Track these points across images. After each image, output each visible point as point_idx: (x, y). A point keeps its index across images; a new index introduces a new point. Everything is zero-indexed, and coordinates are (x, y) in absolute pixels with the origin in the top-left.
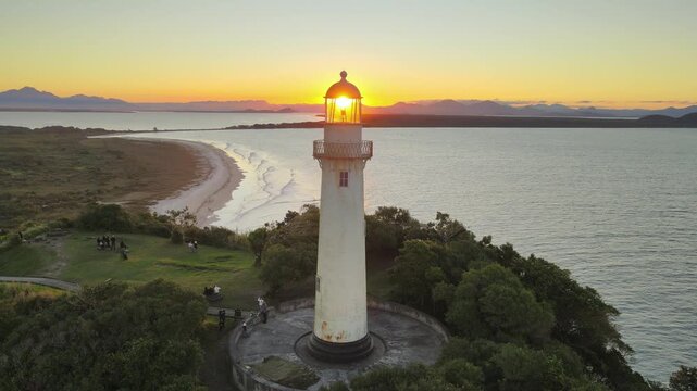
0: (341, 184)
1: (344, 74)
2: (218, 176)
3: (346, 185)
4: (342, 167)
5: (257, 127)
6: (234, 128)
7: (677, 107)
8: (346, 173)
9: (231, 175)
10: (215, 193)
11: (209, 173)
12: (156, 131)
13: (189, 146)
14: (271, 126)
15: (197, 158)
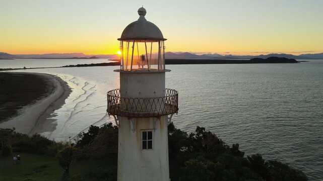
0: (144, 147)
1: (142, 12)
2: (58, 92)
3: (150, 147)
4: (144, 125)
5: (79, 66)
6: (67, 66)
7: (264, 54)
8: (150, 134)
9: (65, 91)
10: (56, 101)
11: (53, 90)
12: (25, 68)
13: (43, 76)
14: (86, 65)
15: (46, 82)
